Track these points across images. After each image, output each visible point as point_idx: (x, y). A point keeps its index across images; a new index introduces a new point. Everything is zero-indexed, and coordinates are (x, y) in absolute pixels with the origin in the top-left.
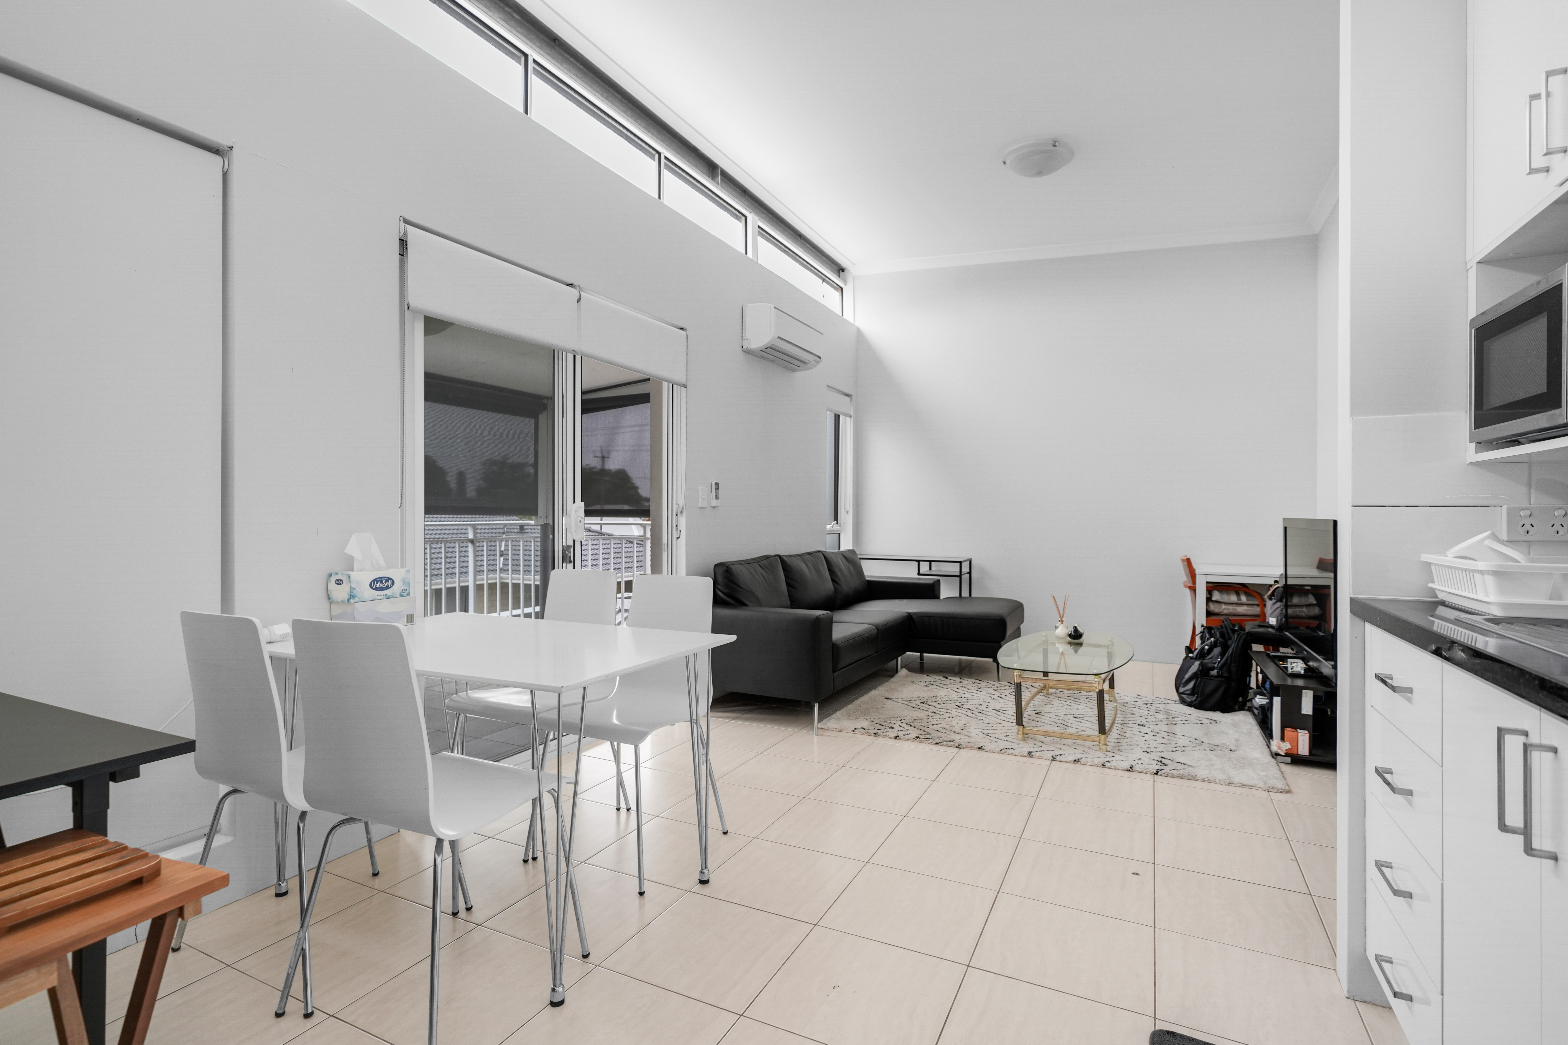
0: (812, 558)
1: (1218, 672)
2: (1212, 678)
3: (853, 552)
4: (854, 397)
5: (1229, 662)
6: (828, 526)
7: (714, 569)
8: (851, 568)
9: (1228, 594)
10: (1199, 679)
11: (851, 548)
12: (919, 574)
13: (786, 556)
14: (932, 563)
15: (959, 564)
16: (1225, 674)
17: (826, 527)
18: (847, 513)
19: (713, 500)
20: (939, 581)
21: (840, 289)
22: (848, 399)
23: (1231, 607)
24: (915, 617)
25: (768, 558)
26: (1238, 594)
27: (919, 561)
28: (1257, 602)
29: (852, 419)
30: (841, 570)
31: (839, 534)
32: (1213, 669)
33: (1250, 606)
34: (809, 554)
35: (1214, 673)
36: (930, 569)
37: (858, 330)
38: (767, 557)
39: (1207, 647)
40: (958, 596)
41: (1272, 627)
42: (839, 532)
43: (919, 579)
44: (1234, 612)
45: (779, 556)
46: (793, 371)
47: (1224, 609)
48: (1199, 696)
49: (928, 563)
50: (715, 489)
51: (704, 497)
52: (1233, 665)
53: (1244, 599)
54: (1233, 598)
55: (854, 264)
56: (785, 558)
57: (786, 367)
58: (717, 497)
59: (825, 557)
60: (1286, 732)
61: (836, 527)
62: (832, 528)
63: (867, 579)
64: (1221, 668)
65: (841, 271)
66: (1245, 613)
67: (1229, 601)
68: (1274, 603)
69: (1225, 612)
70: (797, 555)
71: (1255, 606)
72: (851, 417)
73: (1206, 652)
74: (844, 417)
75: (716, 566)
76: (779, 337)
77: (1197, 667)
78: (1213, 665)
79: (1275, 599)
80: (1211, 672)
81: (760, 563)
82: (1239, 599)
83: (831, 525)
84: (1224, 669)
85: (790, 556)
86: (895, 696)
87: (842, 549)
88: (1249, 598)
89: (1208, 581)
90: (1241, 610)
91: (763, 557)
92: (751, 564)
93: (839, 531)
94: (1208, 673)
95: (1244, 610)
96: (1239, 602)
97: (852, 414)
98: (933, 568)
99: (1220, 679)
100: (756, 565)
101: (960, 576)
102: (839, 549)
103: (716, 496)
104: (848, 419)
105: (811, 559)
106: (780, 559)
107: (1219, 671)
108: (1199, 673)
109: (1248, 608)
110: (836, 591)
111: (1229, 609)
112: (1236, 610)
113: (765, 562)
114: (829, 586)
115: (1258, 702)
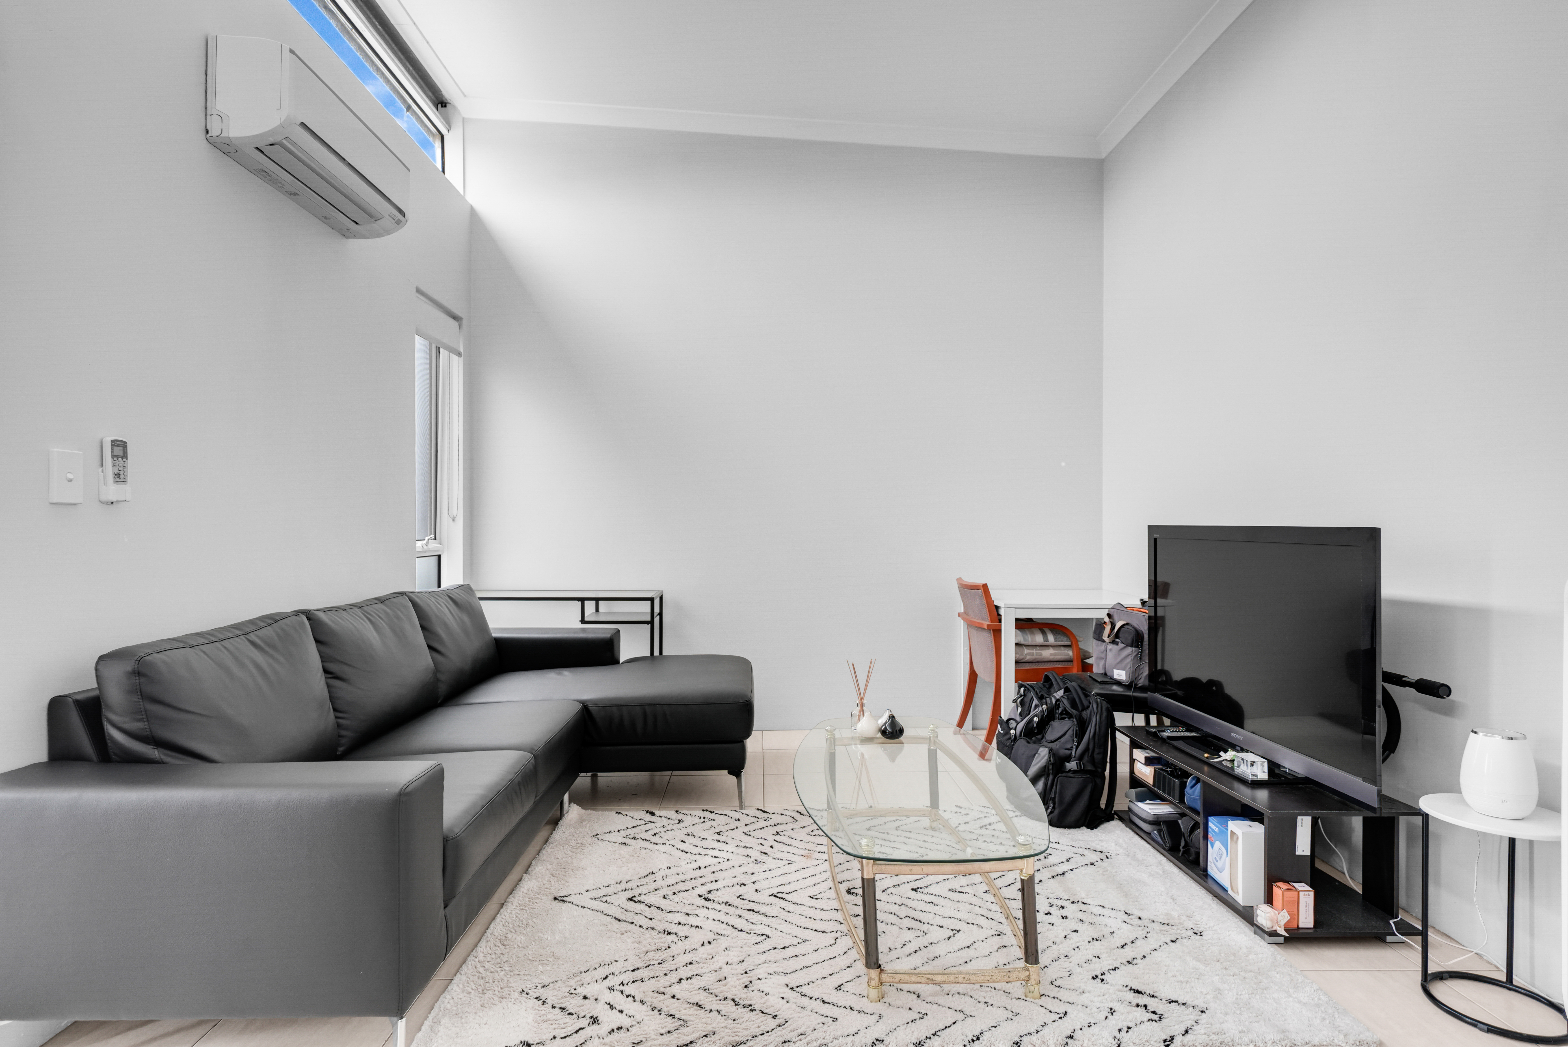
0: (388, 610)
1: (1078, 765)
2: (1069, 774)
3: (466, 589)
4: (465, 322)
5: (1091, 746)
6: (419, 544)
7: (96, 669)
8: (466, 619)
9: (1032, 633)
10: (1051, 777)
11: (461, 583)
12: (583, 621)
13: (325, 610)
14: (601, 602)
15: (649, 602)
16: (1089, 767)
17: (415, 544)
18: (454, 520)
19: (105, 483)
20: (618, 632)
21: (439, 137)
22: (454, 324)
23: (1034, 651)
24: (592, 709)
25: (277, 621)
26: (1044, 633)
27: (582, 600)
28: (1068, 643)
29: (461, 359)
30: (446, 626)
31: (439, 556)
32: (1068, 759)
33: (1059, 648)
34: (381, 600)
35: (1072, 765)
36: (597, 610)
37: (473, 212)
38: (272, 620)
39: (1036, 719)
40: (649, 655)
41: (1118, 683)
42: (439, 554)
43: (584, 630)
44: (1038, 658)
45: (308, 614)
46: (346, 234)
47: (1026, 655)
48: (1056, 805)
49: (594, 602)
50: (114, 456)
51: (70, 476)
52: (1097, 751)
53: (1051, 638)
54: (1039, 639)
55: (465, 96)
56: (322, 616)
57: (325, 218)
58: (119, 477)
59: (415, 605)
60: (1275, 889)
61: (434, 546)
62: (425, 547)
63: (494, 635)
64: (1081, 758)
65: (440, 106)
66: (1052, 658)
67: (1034, 643)
68: (1122, 649)
69: (1028, 658)
70: (354, 606)
71: (1062, 648)
72: (459, 354)
73: (1035, 726)
74: (446, 352)
75: (102, 658)
76: (303, 125)
77: (1046, 757)
78: (1068, 752)
79: (1122, 643)
80: (1067, 764)
81: (252, 637)
82: (1046, 639)
83: (424, 542)
84: (1086, 758)
85: (337, 609)
86: (572, 886)
87: (444, 585)
88: (1058, 637)
89: (1018, 617)
90: (1047, 654)
91: (262, 618)
92: (225, 643)
93: (438, 551)
94: (1063, 766)
95: (1051, 654)
96: (1046, 643)
97: (462, 350)
98: (601, 610)
99: (1084, 776)
100: (242, 644)
101: (651, 622)
102: (439, 586)
103: (117, 475)
104: (455, 358)
105: (385, 612)
106: (309, 619)
107: (1080, 762)
108: (1051, 767)
109: (1055, 652)
110: (437, 669)
111: (1033, 654)
112: (1041, 654)
113: (268, 632)
114: (426, 660)
115: (1150, 811)
